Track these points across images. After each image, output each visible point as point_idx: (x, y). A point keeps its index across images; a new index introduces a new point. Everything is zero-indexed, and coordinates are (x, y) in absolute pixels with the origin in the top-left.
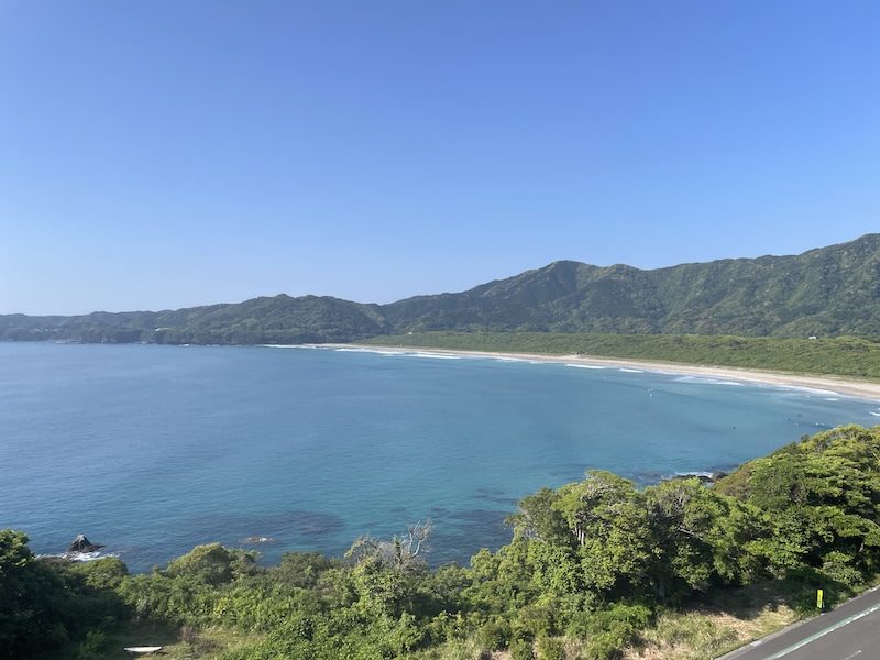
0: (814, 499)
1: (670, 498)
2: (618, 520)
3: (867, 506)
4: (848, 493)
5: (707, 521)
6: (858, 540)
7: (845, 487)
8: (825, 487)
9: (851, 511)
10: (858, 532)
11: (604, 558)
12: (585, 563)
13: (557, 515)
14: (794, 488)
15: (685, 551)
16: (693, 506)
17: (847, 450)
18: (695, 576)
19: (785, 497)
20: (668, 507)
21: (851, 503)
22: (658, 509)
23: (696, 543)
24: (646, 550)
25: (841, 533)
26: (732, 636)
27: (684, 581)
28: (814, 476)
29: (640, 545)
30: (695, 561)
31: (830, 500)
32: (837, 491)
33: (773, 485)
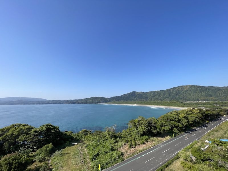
0: (171, 120)
1: (150, 120)
2: (143, 123)
3: (179, 121)
4: (176, 119)
5: (156, 123)
6: (178, 126)
7: (175, 118)
8: (172, 118)
9: (176, 122)
10: (178, 125)
11: (142, 129)
12: (139, 130)
13: (135, 123)
14: (168, 119)
15: (153, 128)
16: (154, 121)
17: (175, 114)
18: (155, 132)
19: (167, 120)
20: (150, 121)
21: (176, 121)
22: (149, 122)
23: (154, 127)
24: (147, 128)
25: (175, 125)
26: (161, 140)
27: (153, 132)
28: (170, 117)
29: (147, 127)
30: (155, 129)
31: (173, 120)
32: (174, 119)
33: (165, 118)
